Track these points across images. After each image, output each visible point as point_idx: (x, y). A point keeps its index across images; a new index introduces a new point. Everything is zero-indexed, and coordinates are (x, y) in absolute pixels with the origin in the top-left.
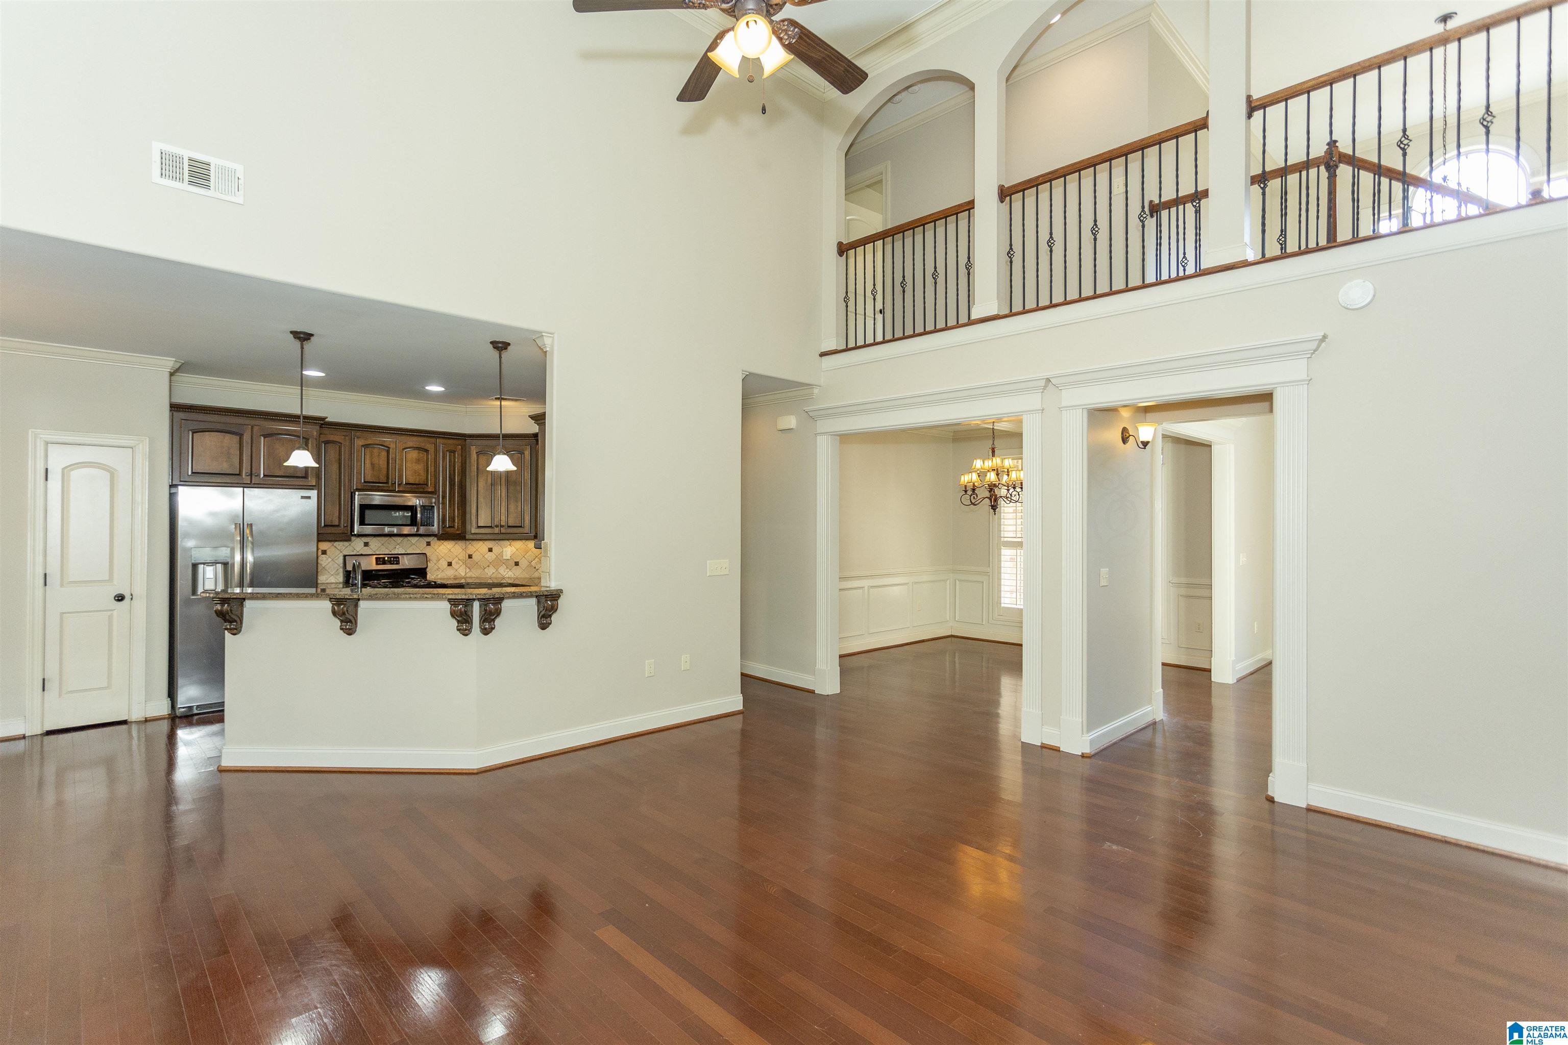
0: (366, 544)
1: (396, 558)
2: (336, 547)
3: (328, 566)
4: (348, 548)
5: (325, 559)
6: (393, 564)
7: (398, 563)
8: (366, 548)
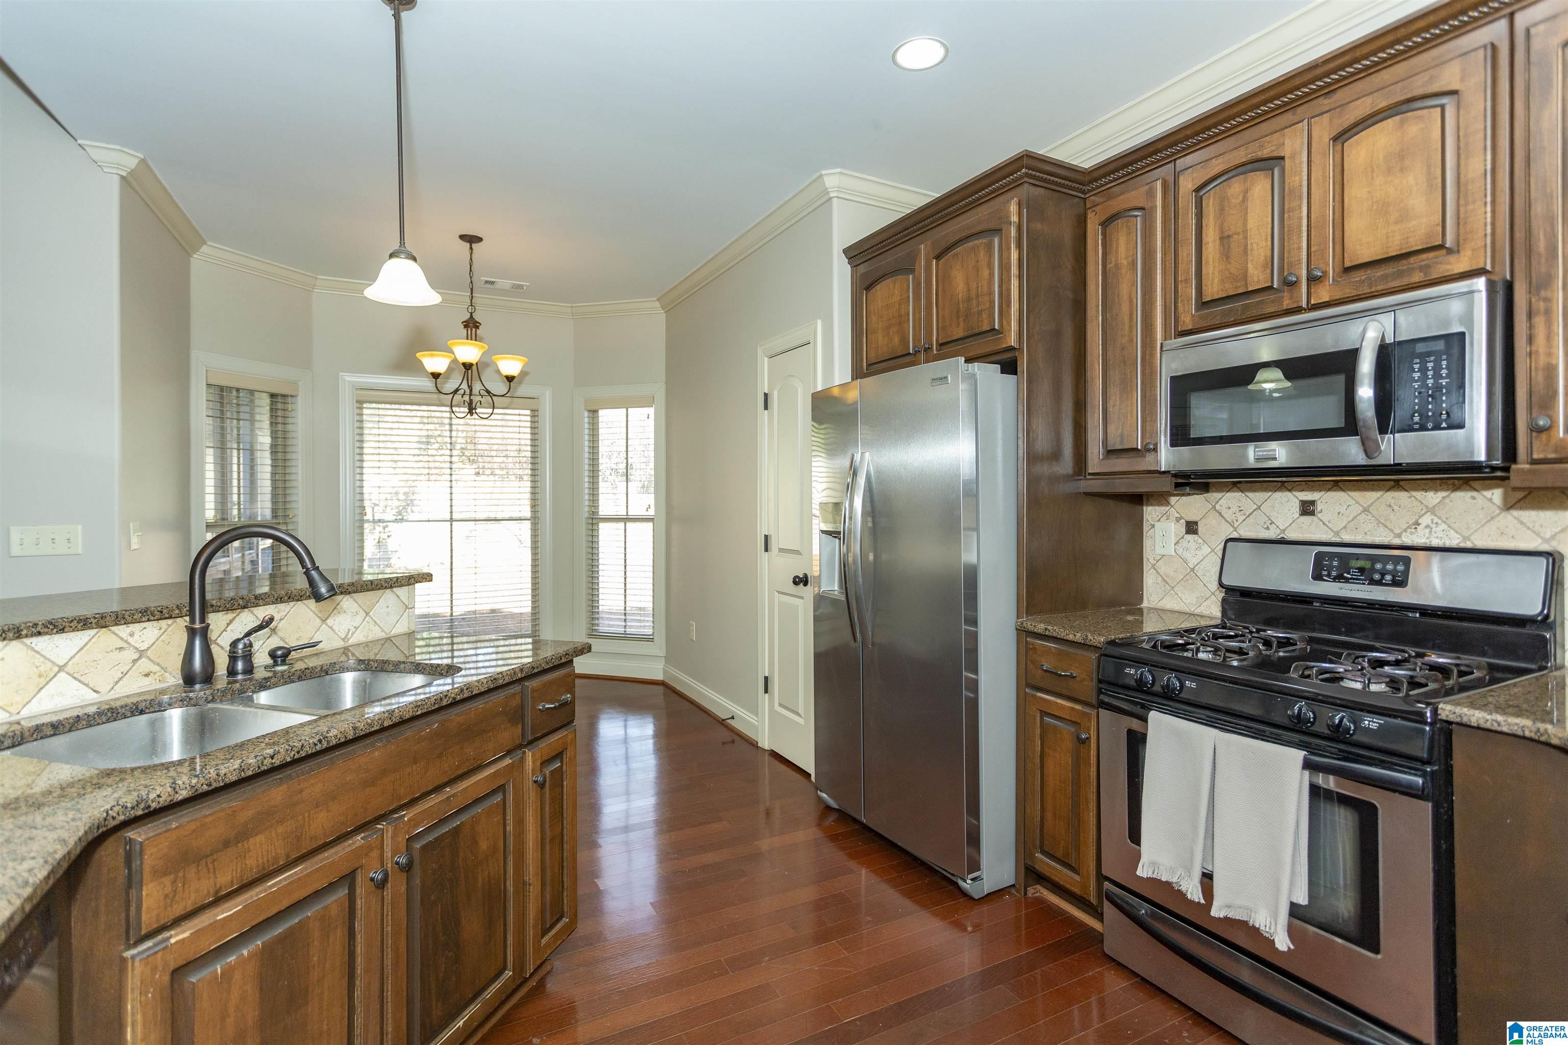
0: (1307, 509)
1: (1396, 560)
2: (1220, 514)
3: (1201, 566)
4: (1251, 520)
5: (1193, 545)
6: (1379, 583)
7: (1400, 582)
8: (1307, 519)
